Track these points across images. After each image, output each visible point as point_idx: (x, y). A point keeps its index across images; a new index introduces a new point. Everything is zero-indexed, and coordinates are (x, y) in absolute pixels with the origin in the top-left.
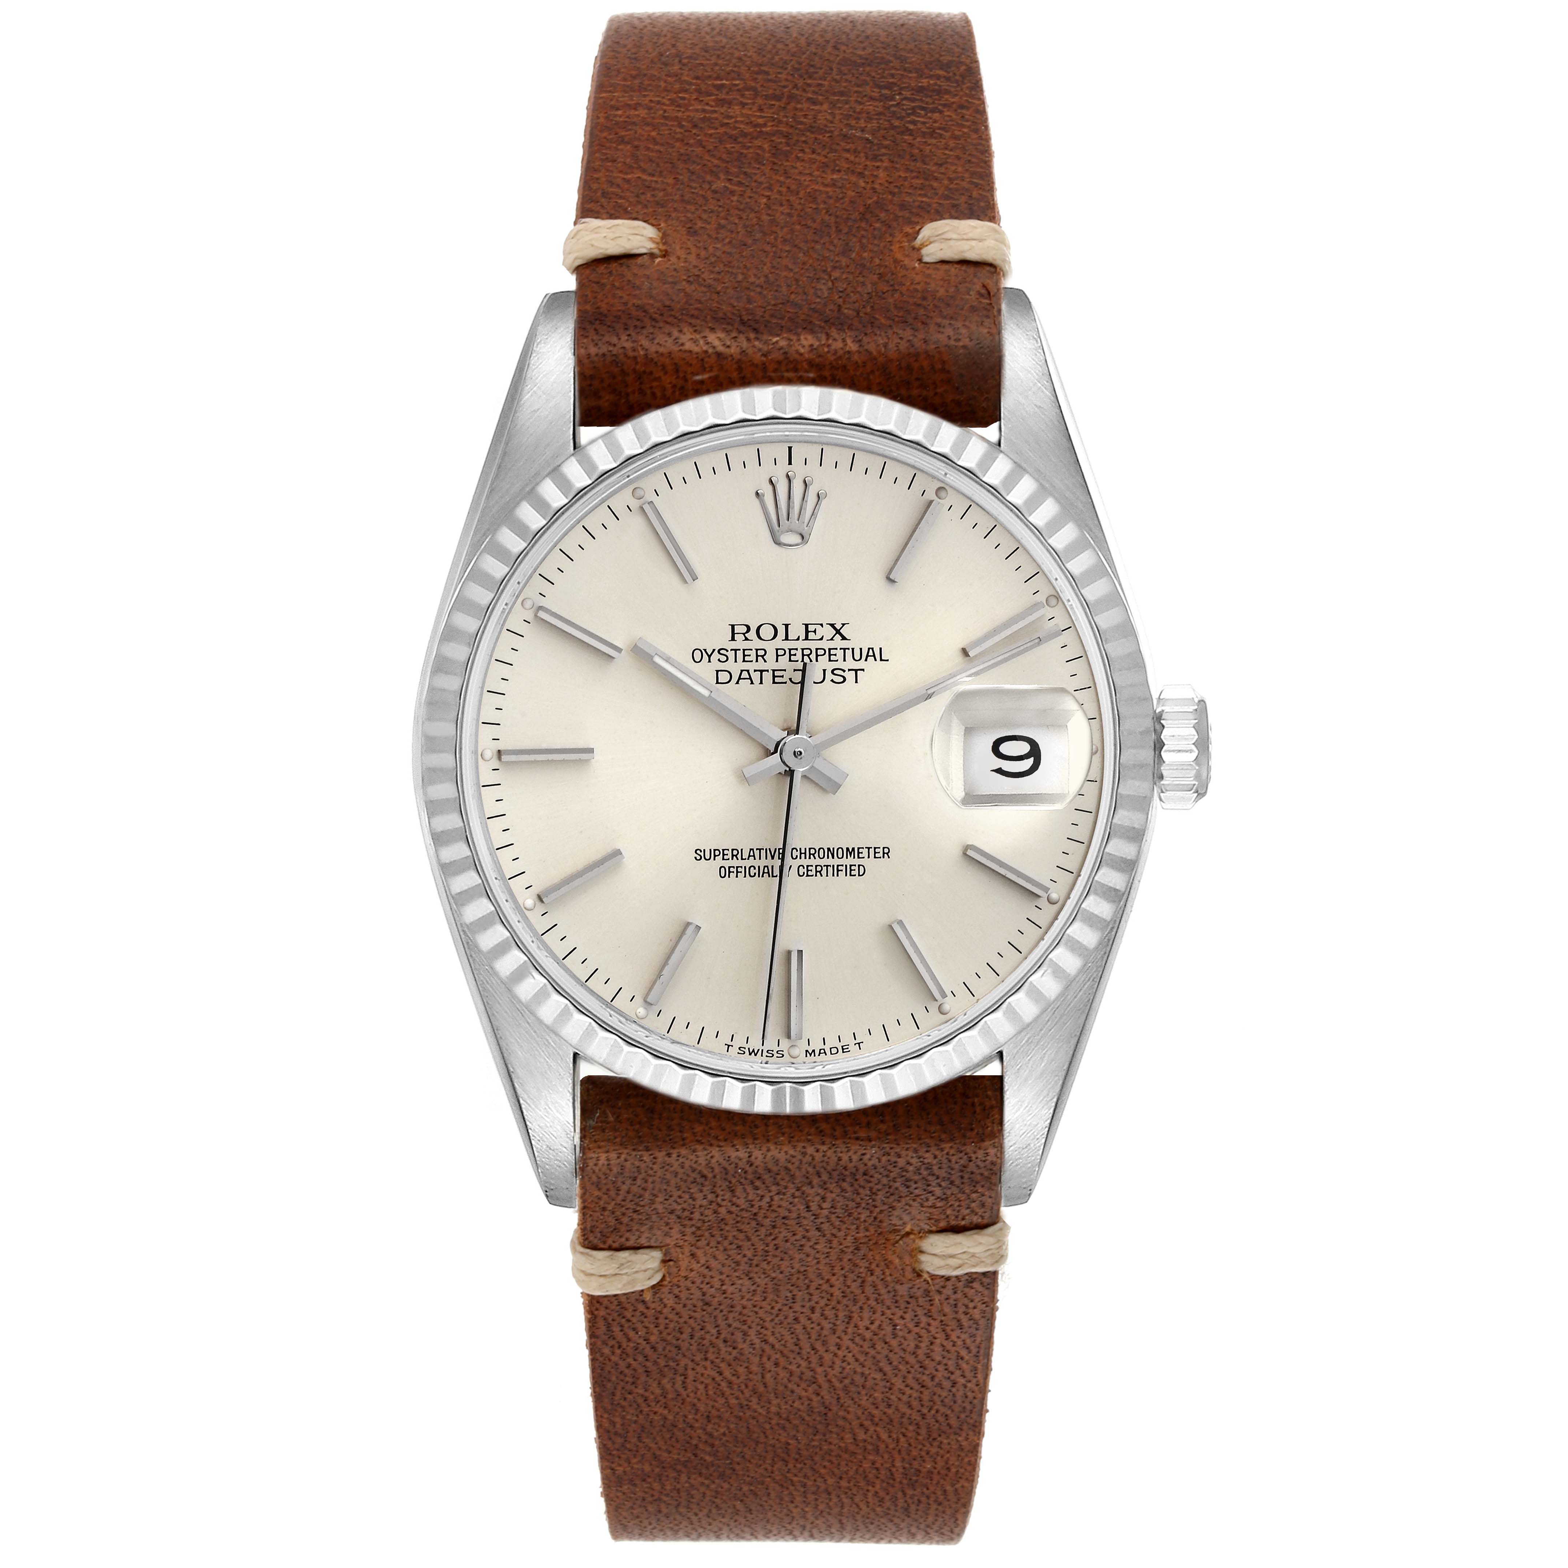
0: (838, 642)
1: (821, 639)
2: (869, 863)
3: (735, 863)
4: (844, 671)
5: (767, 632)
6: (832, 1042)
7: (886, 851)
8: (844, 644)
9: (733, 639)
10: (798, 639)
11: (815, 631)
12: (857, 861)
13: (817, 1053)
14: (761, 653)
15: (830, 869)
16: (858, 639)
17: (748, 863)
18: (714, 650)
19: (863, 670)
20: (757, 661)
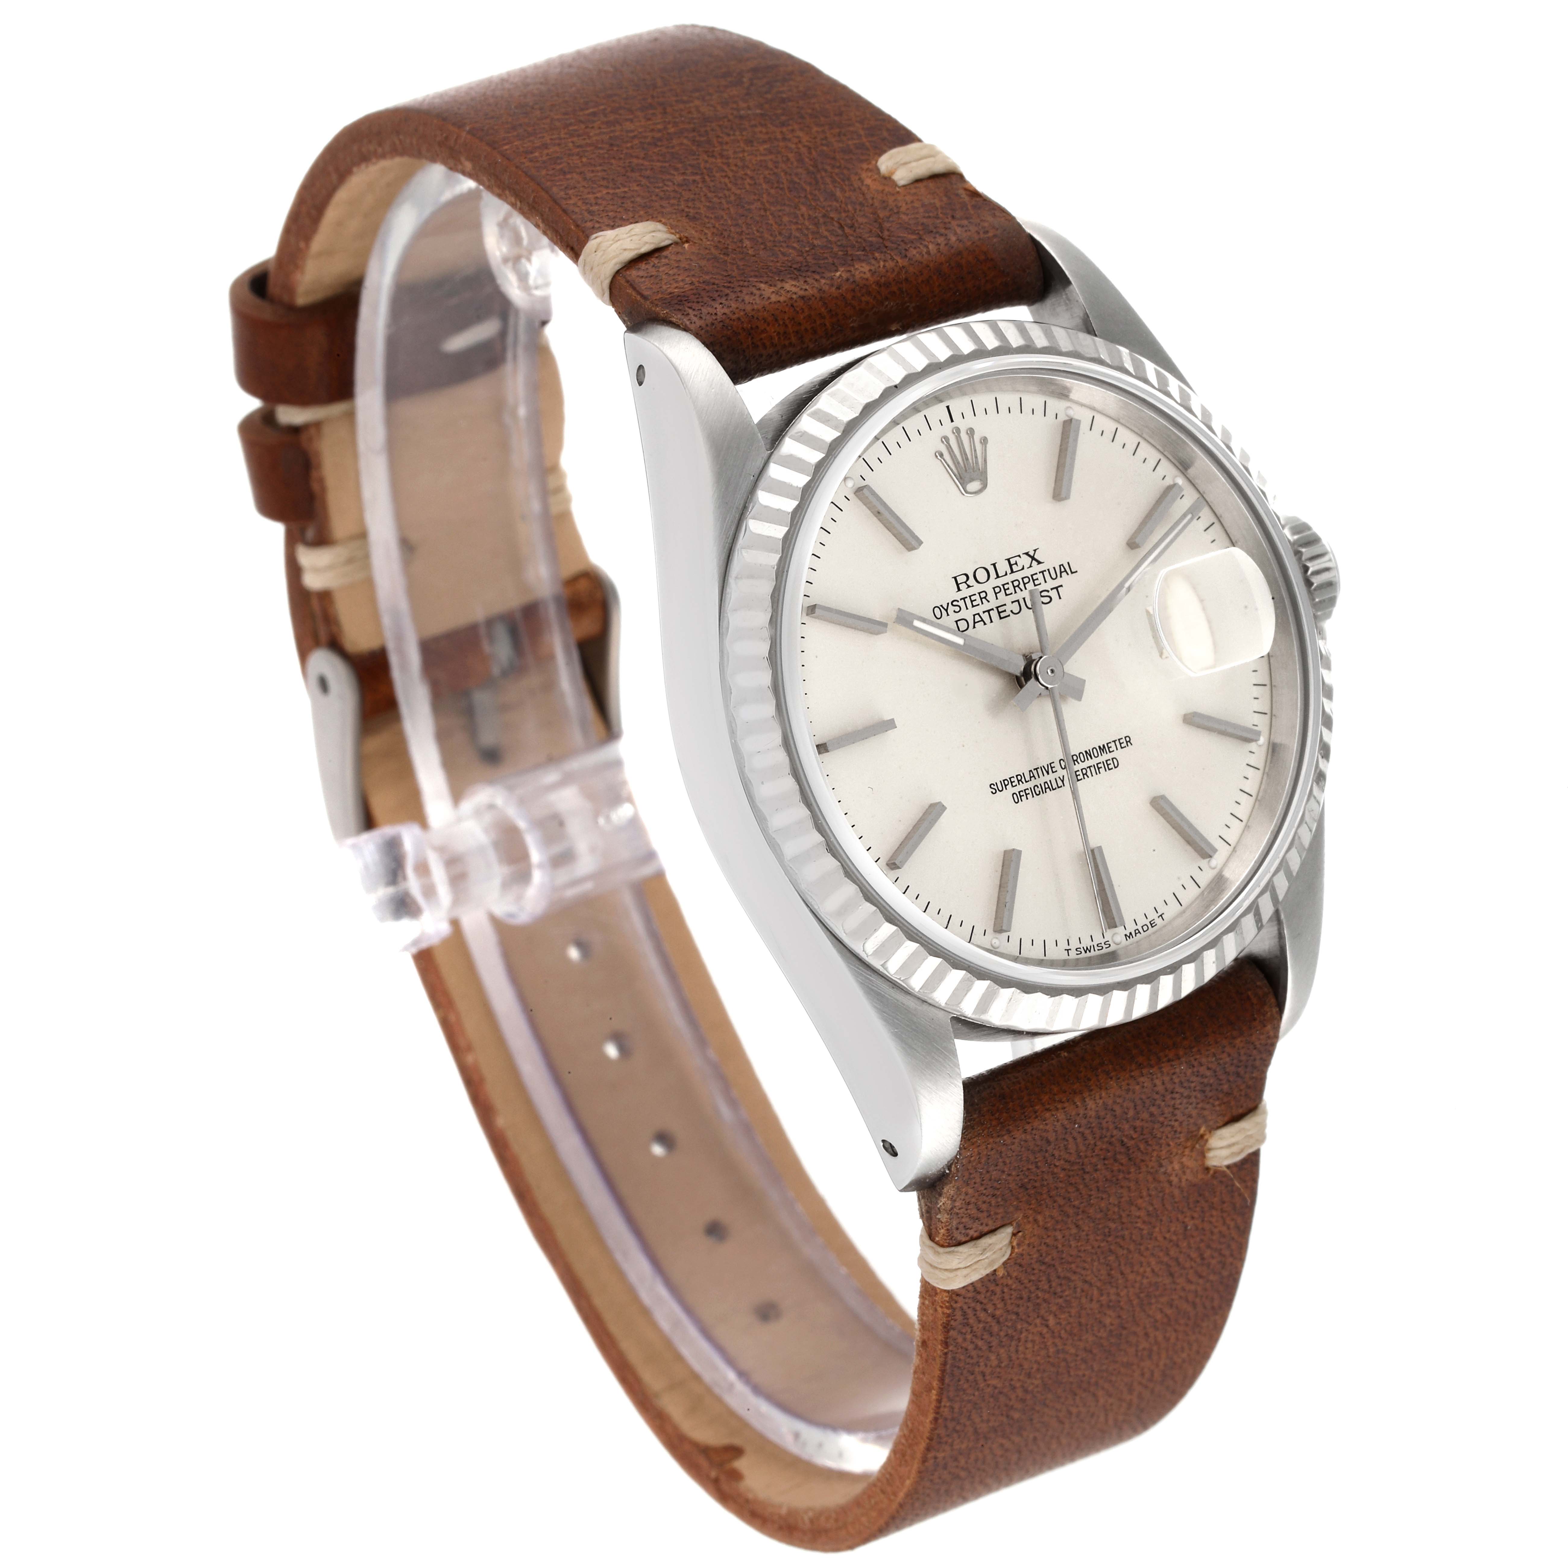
0: (1036, 568)
1: (1023, 569)
2: (1118, 754)
3: (1022, 787)
4: (1048, 591)
5: (982, 575)
6: (1142, 921)
7: (1128, 739)
8: (1041, 567)
9: (959, 590)
10: (1006, 574)
11: (1016, 564)
12: (1109, 756)
13: (1134, 934)
14: (983, 595)
15: (1092, 769)
16: (1050, 561)
17: (1031, 785)
18: (948, 604)
19: (1061, 586)
20: (982, 603)
